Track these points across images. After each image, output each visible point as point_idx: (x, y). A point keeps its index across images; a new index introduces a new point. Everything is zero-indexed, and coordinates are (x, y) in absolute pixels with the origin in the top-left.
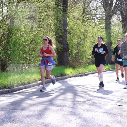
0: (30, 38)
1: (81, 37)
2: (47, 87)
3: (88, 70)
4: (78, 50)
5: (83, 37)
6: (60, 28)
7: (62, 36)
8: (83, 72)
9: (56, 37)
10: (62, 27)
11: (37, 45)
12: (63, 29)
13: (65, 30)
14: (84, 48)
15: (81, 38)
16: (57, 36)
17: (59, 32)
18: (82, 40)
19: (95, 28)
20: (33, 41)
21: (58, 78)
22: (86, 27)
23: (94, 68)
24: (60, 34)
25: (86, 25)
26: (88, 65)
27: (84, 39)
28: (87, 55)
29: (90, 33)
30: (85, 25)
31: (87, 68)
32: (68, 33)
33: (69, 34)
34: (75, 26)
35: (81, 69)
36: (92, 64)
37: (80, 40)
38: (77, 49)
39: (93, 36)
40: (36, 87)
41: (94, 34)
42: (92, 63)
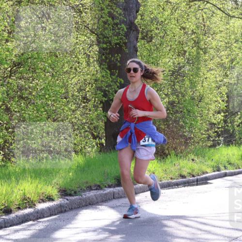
0: (11, 54)
1: (186, 49)
2: (70, 223)
3: (212, 163)
4: (177, 96)
5: (195, 48)
6: (113, 18)
7: (121, 46)
8: (193, 170)
9: (100, 52)
10: (120, 14)
11: (33, 80)
12: (124, 22)
13: (132, 27)
14: (195, 87)
15: (187, 54)
16: (105, 46)
17: (109, 33)
18: (188, 59)
19: (234, 17)
20: (19, 64)
21: (108, 190)
22: (205, 13)
23: (233, 155)
24: (115, 40)
25: (202, 7)
26: (211, 147)
27: (198, 57)
28: (208, 110)
29: (218, 37)
30: (199, 8)
31: (207, 158)
32: (140, 36)
33: (143, 38)
34: (166, 13)
35: (185, 162)
36: (224, 144)
37: (181, 60)
38: (173, 90)
39: (228, 46)
40: (31, 223)
41: (233, 37)
42: (225, 138)
